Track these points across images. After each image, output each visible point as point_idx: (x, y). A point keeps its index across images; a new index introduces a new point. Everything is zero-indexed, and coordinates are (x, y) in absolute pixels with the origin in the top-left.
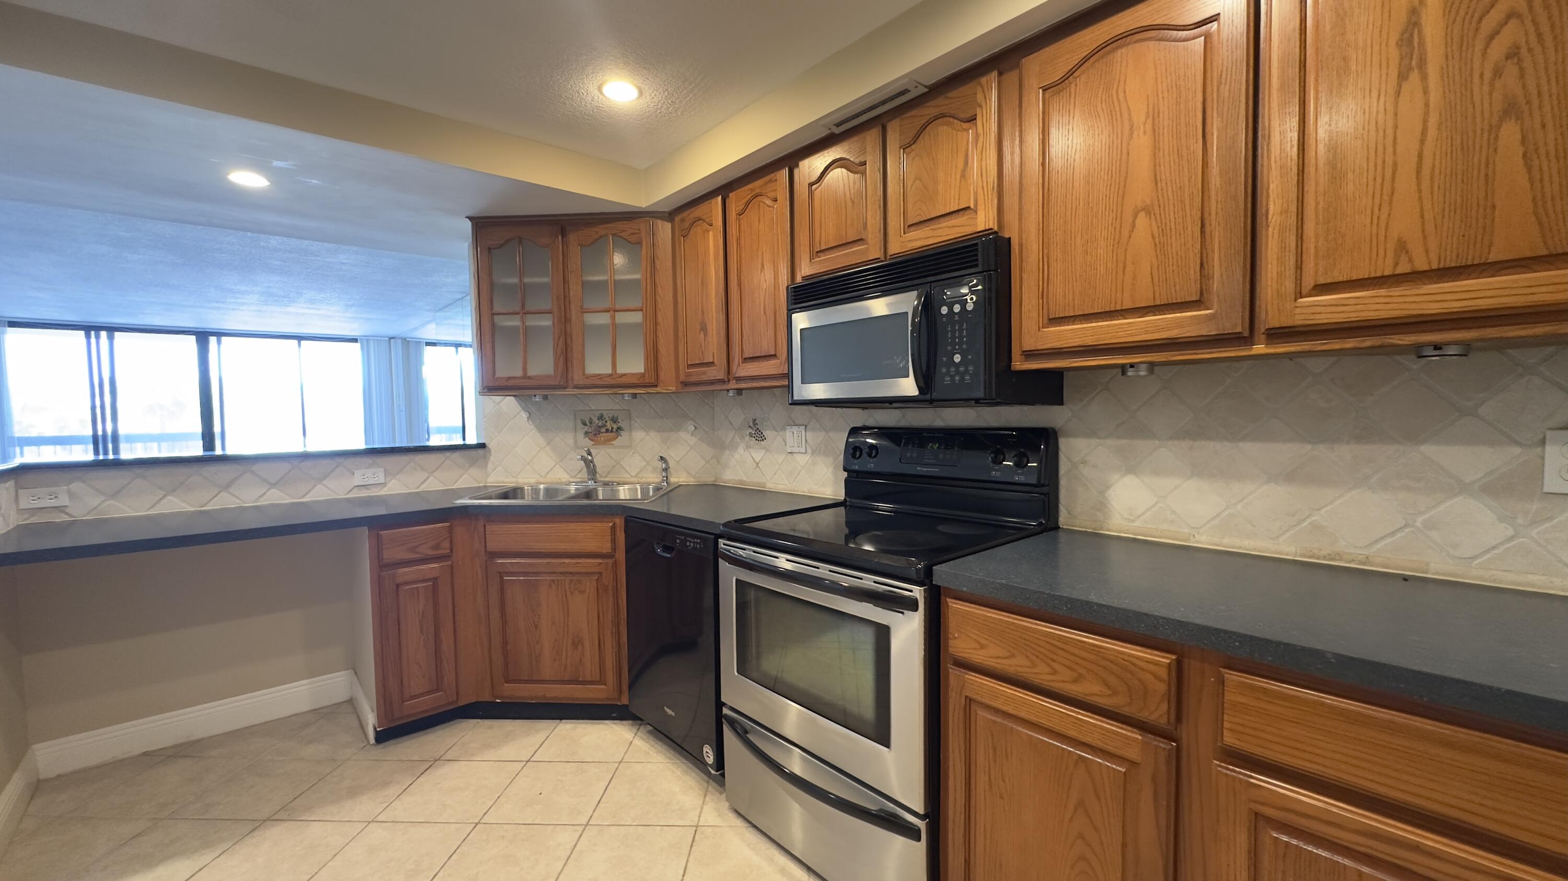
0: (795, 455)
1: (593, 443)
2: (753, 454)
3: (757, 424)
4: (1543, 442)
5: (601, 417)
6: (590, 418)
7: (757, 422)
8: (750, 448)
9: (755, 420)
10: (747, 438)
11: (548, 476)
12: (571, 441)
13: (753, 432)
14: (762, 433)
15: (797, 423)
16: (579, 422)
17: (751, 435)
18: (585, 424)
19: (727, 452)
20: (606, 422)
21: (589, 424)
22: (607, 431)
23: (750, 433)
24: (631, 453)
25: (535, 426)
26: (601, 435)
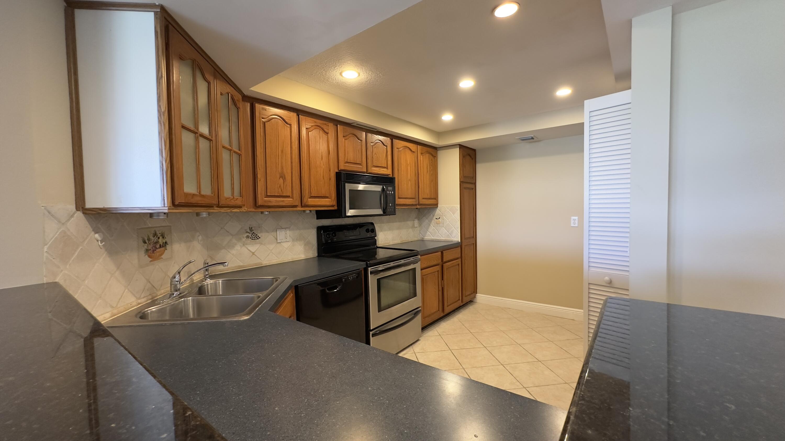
0: (281, 243)
1: (151, 259)
2: (249, 248)
3: (253, 230)
4: (414, 220)
5: (155, 235)
6: (148, 236)
7: (253, 229)
8: (246, 244)
9: (252, 228)
10: (244, 240)
11: (119, 306)
12: (136, 262)
13: (250, 235)
14: (257, 235)
15: (283, 227)
16: (141, 241)
17: (248, 237)
18: (145, 242)
19: (223, 251)
20: (159, 238)
21: (147, 242)
22: (160, 247)
23: (248, 236)
24: (173, 263)
25: (106, 250)
26: (157, 250)
